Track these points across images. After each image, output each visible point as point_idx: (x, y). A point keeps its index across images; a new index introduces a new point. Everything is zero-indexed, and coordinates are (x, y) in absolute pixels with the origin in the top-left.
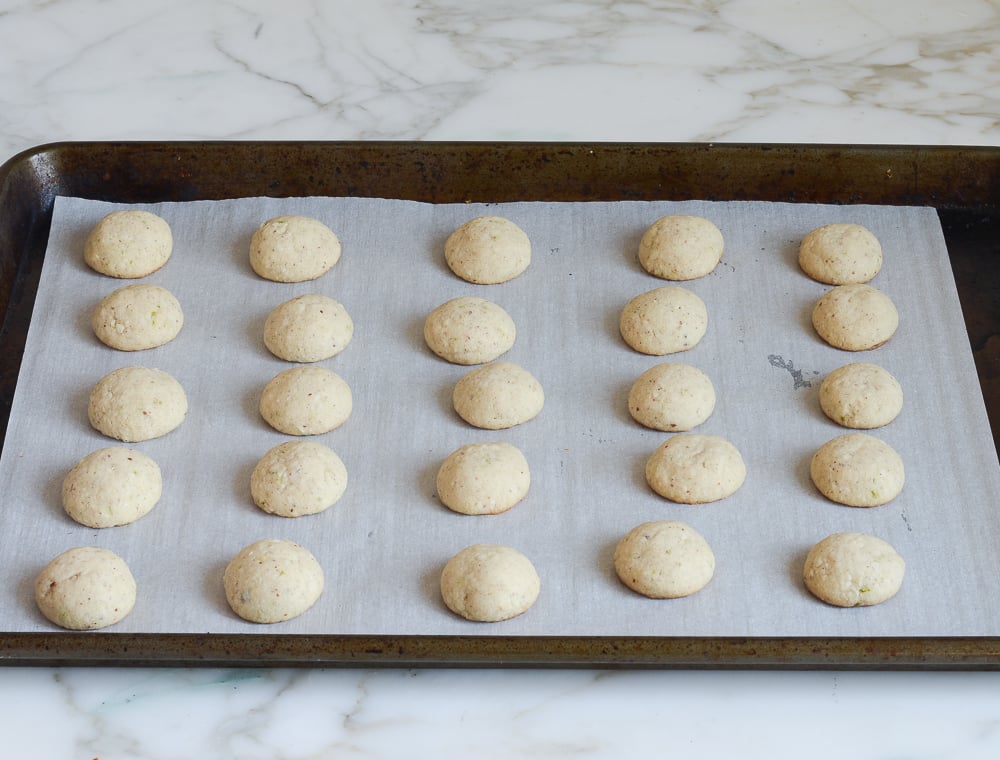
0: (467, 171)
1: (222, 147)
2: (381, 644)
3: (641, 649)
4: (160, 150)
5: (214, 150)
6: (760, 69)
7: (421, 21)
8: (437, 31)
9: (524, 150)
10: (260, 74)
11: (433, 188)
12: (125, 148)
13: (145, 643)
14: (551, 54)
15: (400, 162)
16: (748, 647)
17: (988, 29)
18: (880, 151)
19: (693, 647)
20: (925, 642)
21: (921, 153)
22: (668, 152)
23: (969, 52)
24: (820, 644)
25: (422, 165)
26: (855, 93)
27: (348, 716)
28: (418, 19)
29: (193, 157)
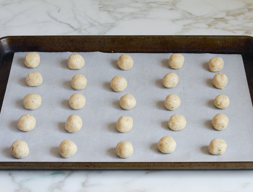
0: (112, 43)
1: (50, 37)
2: (89, 164)
3: (155, 165)
4: (34, 38)
5: (48, 38)
6: (185, 19)
7: (100, 8)
8: (104, 10)
9: (126, 38)
10: (60, 22)
11: (103, 47)
12: (25, 37)
13: (30, 164)
14: (133, 16)
15: (95, 41)
16: (182, 165)
17: (244, 9)
18: (216, 37)
19: (168, 165)
20: (227, 163)
21: (227, 37)
22: (163, 38)
23: (239, 14)
24: (200, 164)
25: (100, 41)
26: (210, 25)
27: (83, 183)
28: (100, 7)
29: (42, 40)
